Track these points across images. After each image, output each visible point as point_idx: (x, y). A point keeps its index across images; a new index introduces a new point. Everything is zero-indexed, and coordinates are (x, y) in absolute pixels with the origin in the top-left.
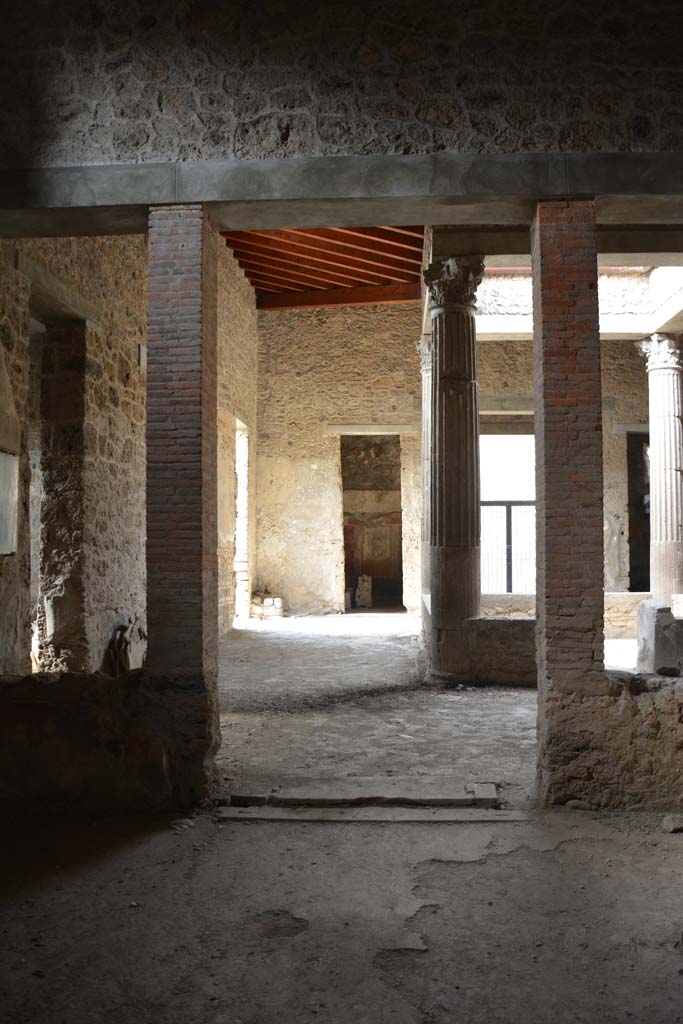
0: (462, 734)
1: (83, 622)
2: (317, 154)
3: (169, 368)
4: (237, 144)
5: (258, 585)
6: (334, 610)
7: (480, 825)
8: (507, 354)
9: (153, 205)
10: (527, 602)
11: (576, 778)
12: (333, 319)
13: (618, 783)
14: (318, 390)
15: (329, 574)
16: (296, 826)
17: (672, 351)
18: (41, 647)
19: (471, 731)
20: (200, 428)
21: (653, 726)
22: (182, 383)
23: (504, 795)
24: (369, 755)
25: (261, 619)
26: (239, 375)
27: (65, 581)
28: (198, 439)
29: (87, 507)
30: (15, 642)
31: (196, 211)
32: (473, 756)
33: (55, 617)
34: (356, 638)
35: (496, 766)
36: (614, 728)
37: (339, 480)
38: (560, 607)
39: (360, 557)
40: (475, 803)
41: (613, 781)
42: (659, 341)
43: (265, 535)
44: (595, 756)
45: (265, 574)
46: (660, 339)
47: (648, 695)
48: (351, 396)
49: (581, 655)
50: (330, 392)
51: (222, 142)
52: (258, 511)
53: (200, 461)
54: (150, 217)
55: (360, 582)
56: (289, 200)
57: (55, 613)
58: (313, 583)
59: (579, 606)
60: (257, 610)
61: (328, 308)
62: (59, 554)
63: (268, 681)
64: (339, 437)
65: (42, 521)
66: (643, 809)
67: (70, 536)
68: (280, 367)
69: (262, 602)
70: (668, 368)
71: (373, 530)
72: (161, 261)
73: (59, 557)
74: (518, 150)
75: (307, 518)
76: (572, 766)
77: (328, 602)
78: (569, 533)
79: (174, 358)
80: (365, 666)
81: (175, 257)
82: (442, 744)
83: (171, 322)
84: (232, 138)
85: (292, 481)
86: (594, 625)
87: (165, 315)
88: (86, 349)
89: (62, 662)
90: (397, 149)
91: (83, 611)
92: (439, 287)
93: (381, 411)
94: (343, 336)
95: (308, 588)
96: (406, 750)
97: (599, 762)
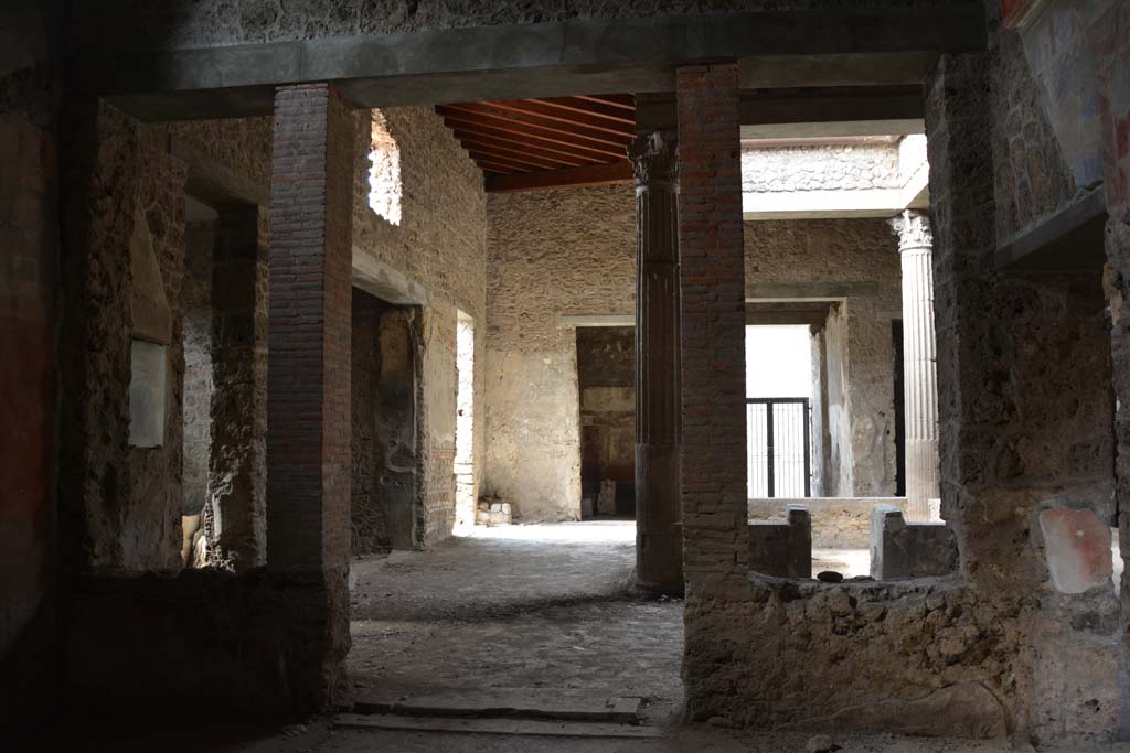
0: (641, 647)
1: (251, 522)
2: (445, 26)
3: (292, 252)
4: (364, 19)
5: (487, 490)
6: (569, 517)
7: (607, 740)
8: (757, 236)
9: (279, 85)
10: (765, 508)
11: (716, 692)
12: (569, 201)
13: (765, 699)
14: (551, 278)
15: (563, 478)
16: (411, 736)
17: (925, 228)
18: (208, 548)
19: (652, 645)
20: (322, 314)
21: (802, 636)
22: (305, 267)
23: (649, 711)
24: (527, 667)
25: (488, 526)
26: (462, 262)
27: (233, 479)
28: (320, 326)
29: (258, 401)
30: (161, 540)
31: (322, 89)
32: (640, 670)
33: (223, 517)
34: (583, 546)
35: (657, 680)
36: (759, 637)
37: (574, 376)
38: (699, 504)
39: (605, 461)
40: (611, 718)
41: (760, 696)
42: (911, 218)
43: (495, 435)
44: (737, 670)
45: (494, 477)
46: (912, 215)
47: (800, 602)
48: (587, 284)
49: (724, 557)
50: (564, 280)
51: (348, 18)
52: (487, 409)
53: (322, 348)
54: (276, 97)
55: (603, 487)
56: (415, 75)
57: (222, 512)
58: (547, 487)
59: (720, 502)
60: (484, 516)
61: (562, 189)
62: (228, 450)
63: (462, 590)
64: (574, 329)
65: (211, 415)
66: (792, 729)
67: (240, 431)
68: (510, 254)
69: (490, 508)
70: (921, 247)
71: (620, 430)
72: (286, 142)
73: (228, 453)
74: (655, 13)
75: (538, 416)
76: (713, 679)
77: (563, 509)
78: (708, 423)
79: (296, 242)
80: (575, 576)
81: (300, 138)
82: (613, 657)
83: (295, 205)
84: (359, 13)
85: (524, 377)
86: (736, 524)
87: (288, 197)
88: (257, 234)
89: (229, 564)
90: (527, 18)
91: (253, 510)
92: (643, 164)
93: (620, 300)
94: (578, 219)
95: (540, 493)
96: (571, 662)
97: (743, 676)
